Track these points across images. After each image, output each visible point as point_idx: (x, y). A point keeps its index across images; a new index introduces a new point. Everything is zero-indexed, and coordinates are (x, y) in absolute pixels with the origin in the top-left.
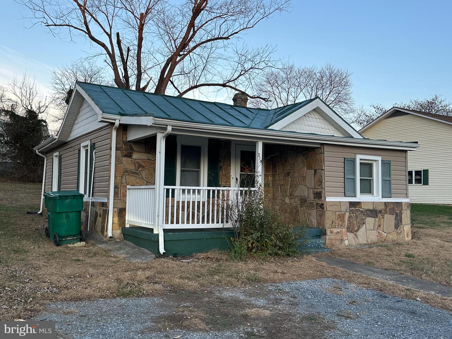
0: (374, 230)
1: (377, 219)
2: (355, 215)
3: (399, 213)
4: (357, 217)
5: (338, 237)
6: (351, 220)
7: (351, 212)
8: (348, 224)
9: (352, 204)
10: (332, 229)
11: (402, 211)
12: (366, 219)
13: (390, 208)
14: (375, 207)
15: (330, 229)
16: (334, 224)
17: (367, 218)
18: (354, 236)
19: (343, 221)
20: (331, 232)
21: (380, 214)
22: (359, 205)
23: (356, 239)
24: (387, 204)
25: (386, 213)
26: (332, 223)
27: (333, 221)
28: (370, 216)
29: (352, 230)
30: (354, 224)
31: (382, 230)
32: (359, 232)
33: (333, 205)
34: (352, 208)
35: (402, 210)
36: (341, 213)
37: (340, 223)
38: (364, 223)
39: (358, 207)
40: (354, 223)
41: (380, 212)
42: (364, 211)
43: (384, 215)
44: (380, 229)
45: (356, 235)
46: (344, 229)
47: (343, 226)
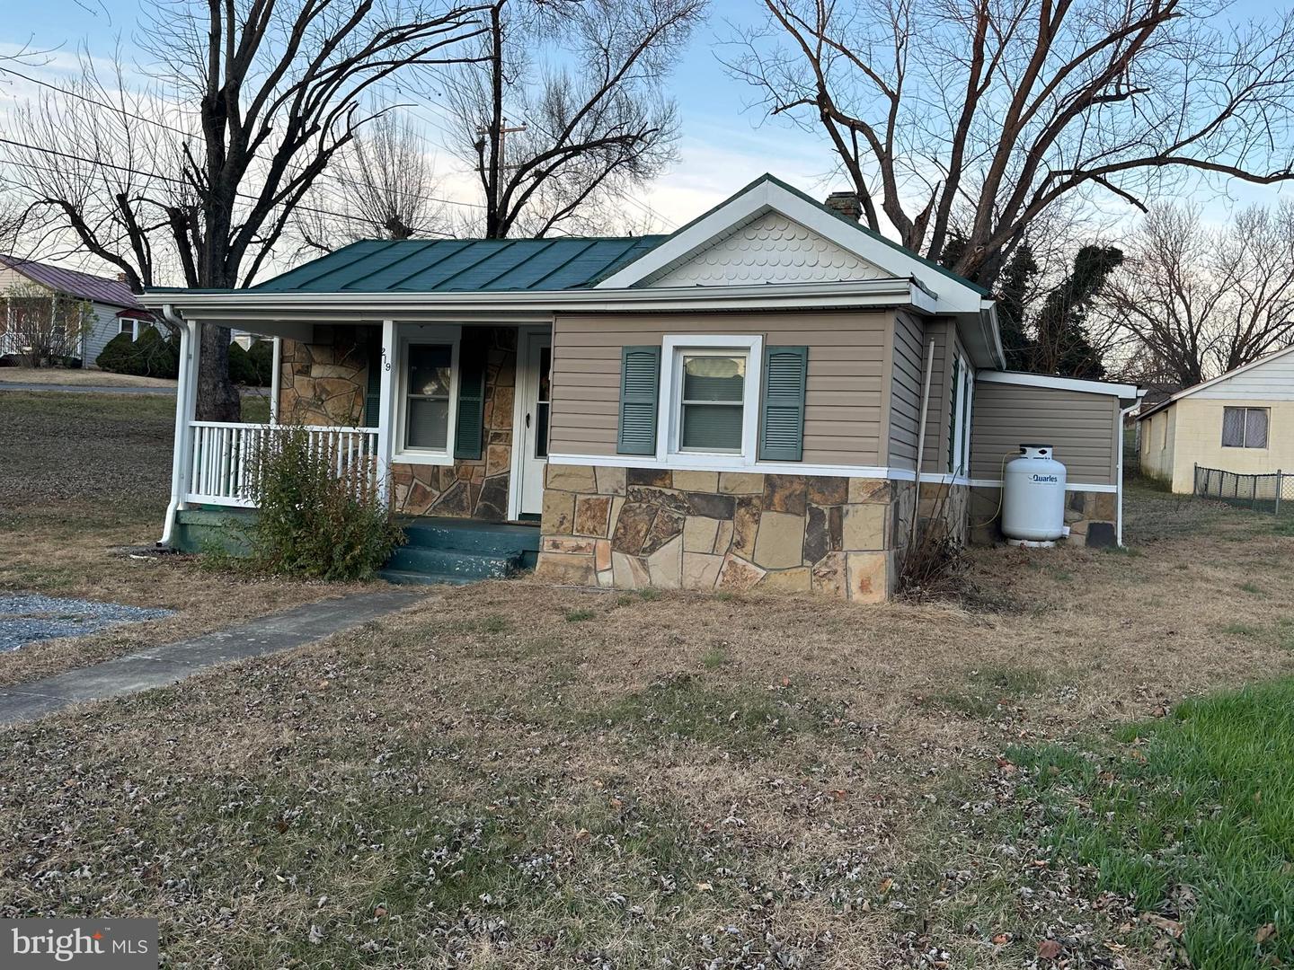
0: (712, 554)
1: (729, 524)
2: (644, 506)
3: (831, 514)
4: (653, 513)
5: (578, 560)
6: (631, 520)
7: (631, 498)
8: (617, 530)
9: (635, 475)
10: (559, 539)
11: (845, 508)
12: (685, 519)
13: (787, 492)
14: (726, 488)
15: (552, 538)
16: (566, 524)
17: (688, 517)
18: (636, 564)
19: (604, 521)
20: (555, 546)
21: (743, 510)
22: (662, 479)
23: (642, 573)
24: (778, 482)
25: (768, 508)
26: (562, 523)
27: (564, 518)
28: (702, 512)
29: (628, 548)
30: (639, 532)
31: (749, 558)
32: (656, 554)
33: (570, 475)
34: (636, 488)
35: (846, 502)
36: (594, 497)
37: (590, 524)
38: (679, 532)
39: (659, 483)
40: (639, 528)
41: (746, 502)
42: (681, 497)
43: (760, 516)
44: (741, 554)
45: (643, 563)
46: (601, 544)
47: (600, 532)
